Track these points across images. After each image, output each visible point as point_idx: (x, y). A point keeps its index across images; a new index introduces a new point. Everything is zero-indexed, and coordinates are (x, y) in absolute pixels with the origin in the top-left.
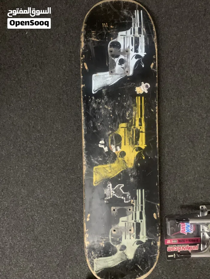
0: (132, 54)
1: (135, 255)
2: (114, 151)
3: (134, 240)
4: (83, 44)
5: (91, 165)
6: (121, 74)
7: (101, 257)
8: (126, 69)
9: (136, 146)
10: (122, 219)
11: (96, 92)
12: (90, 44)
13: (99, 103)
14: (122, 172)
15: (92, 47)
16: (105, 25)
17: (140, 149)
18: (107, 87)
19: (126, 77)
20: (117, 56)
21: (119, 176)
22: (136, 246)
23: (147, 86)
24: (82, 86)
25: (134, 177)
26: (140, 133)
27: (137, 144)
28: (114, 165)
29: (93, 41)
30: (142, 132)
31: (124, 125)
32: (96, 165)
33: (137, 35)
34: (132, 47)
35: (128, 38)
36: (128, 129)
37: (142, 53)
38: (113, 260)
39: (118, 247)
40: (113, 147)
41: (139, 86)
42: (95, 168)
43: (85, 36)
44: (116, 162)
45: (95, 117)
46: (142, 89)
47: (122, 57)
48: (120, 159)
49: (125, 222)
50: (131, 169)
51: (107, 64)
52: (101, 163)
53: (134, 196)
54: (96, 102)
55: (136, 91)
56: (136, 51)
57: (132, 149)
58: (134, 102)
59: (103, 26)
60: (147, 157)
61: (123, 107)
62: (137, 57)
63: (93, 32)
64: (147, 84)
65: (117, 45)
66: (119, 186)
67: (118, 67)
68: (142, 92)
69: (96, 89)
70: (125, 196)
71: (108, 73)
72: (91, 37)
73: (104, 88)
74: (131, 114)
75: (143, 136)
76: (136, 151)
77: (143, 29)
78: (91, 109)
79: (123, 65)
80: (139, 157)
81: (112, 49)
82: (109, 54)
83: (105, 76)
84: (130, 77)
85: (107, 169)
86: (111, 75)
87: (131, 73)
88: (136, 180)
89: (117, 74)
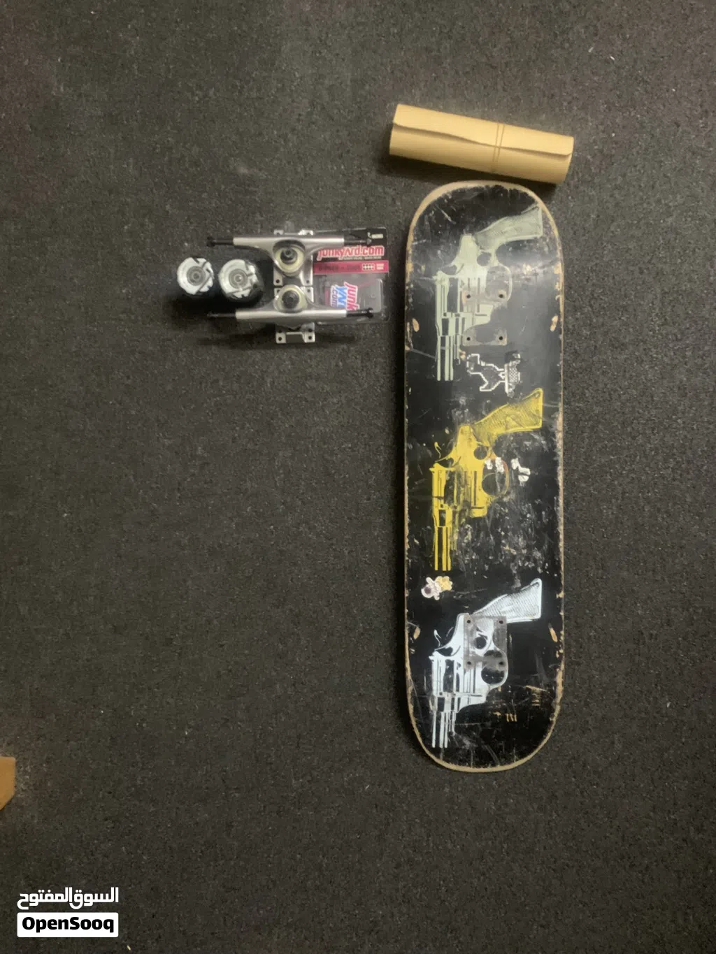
0: (458, 658)
1: (458, 244)
2: (498, 460)
3: (462, 276)
4: (559, 679)
5: (547, 431)
6: (481, 617)
7: (529, 241)
8: (470, 627)
9: (452, 469)
10: (486, 320)
11: (534, 582)
12: (545, 679)
13: (528, 558)
14: (483, 416)
15: (542, 674)
16: (512, 717)
17: (445, 464)
18: (510, 591)
19: (471, 611)
20: (489, 653)
21: (490, 409)
22: (456, 262)
23: (428, 591)
24: (561, 595)
25: (457, 405)
26: (443, 495)
27: (451, 474)
28: (498, 431)
29: (538, 686)
30: (439, 498)
31: (477, 513)
32: (535, 431)
33: (447, 697)
34: (458, 671)
35: (465, 691)
36: (468, 505)
37: (438, 660)
38: (503, 233)
39: (494, 261)
40: (501, 468)
41: (446, 592)
42: (540, 426)
43: (553, 695)
44: (495, 438)
45: (537, 532)
46: (437, 587)
47: (480, 653)
48: (486, 443)
49: (480, 313)
50: (463, 421)
51: (511, 639)
52: (527, 435)
53: (459, 367)
54: (535, 561)
55: (451, 583)
56: (450, 664)
57: (462, 464)
58: (455, 560)
59: (515, 716)
60: (431, 446)
61: (478, 550)
62: (447, 652)
63: (537, 703)
64: (428, 596)
65: (489, 676)
66: (489, 387)
67: (488, 631)
68: (439, 578)
69: (533, 588)
70: (478, 368)
71: (509, 621)
72: (542, 694)
73: (518, 591)
74: (462, 534)
75: (438, 489)
76: (451, 460)
77: (433, 708)
78: (545, 547)
79: (477, 635)
80: (447, 448)
81: (498, 668)
82: (505, 659)
83: (514, 614)
84: (463, 611)
85: (514, 423)
86: (502, 615)
87: (461, 619)
88: (452, 400)
89: (490, 617)
